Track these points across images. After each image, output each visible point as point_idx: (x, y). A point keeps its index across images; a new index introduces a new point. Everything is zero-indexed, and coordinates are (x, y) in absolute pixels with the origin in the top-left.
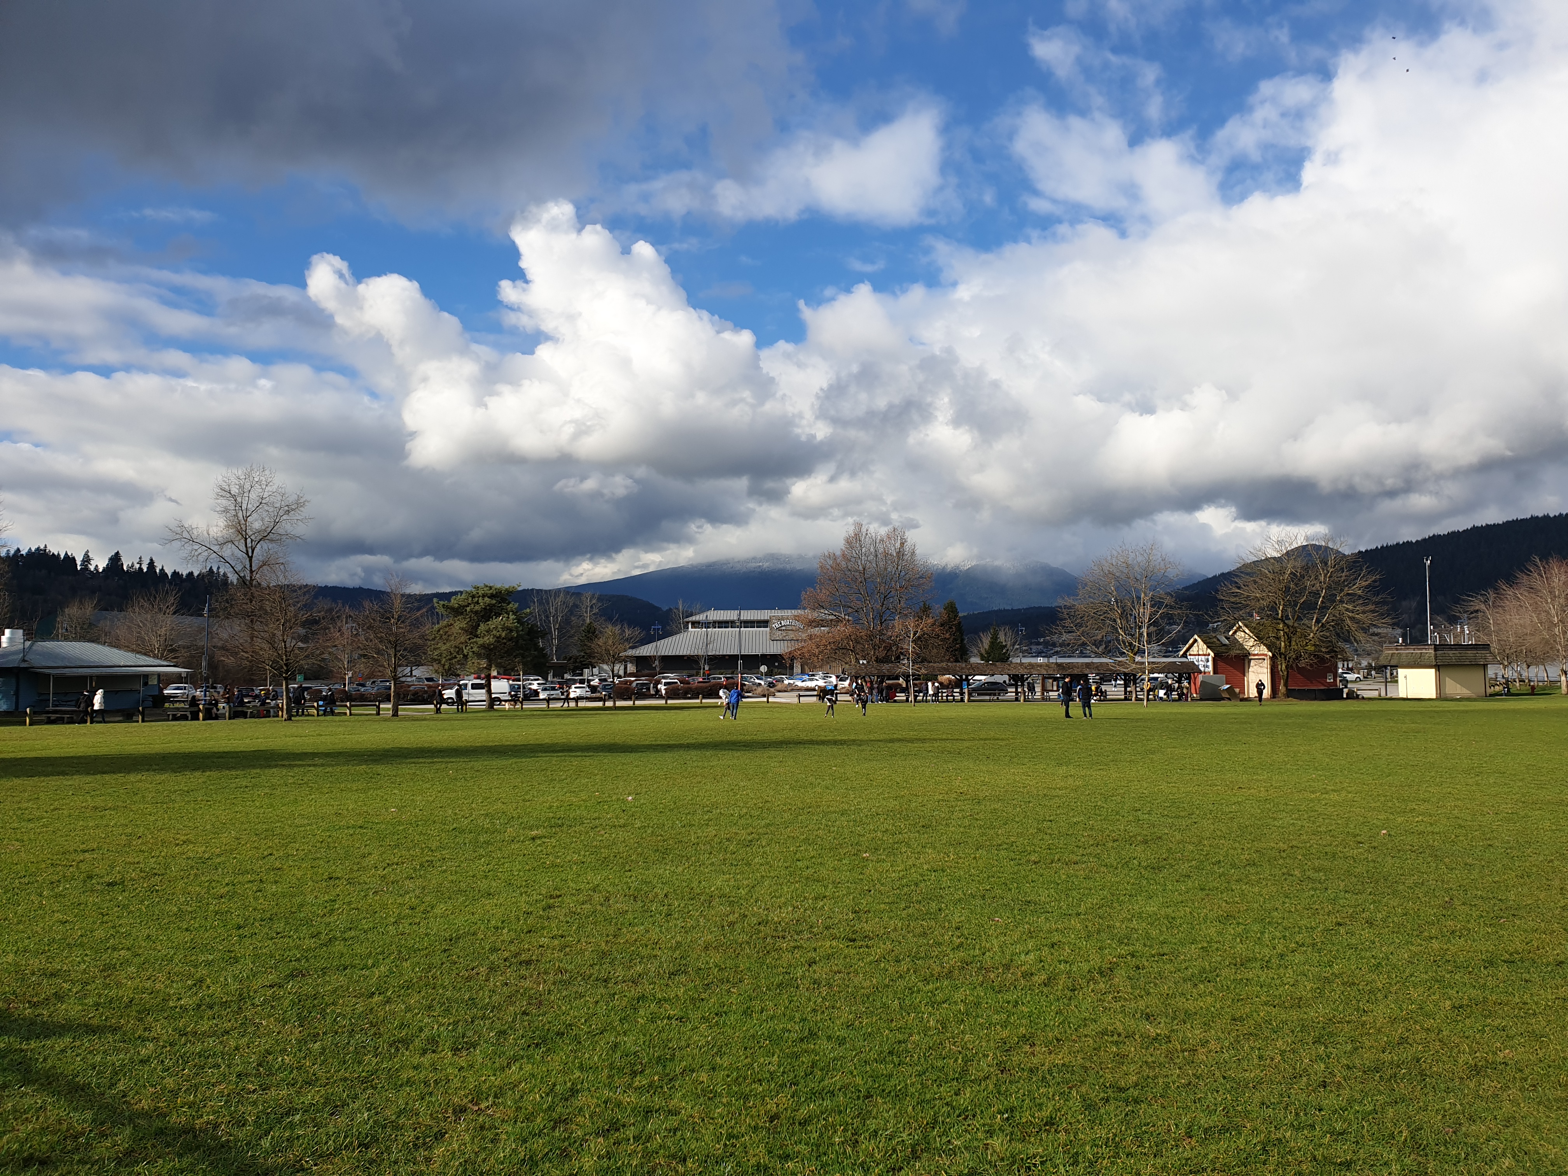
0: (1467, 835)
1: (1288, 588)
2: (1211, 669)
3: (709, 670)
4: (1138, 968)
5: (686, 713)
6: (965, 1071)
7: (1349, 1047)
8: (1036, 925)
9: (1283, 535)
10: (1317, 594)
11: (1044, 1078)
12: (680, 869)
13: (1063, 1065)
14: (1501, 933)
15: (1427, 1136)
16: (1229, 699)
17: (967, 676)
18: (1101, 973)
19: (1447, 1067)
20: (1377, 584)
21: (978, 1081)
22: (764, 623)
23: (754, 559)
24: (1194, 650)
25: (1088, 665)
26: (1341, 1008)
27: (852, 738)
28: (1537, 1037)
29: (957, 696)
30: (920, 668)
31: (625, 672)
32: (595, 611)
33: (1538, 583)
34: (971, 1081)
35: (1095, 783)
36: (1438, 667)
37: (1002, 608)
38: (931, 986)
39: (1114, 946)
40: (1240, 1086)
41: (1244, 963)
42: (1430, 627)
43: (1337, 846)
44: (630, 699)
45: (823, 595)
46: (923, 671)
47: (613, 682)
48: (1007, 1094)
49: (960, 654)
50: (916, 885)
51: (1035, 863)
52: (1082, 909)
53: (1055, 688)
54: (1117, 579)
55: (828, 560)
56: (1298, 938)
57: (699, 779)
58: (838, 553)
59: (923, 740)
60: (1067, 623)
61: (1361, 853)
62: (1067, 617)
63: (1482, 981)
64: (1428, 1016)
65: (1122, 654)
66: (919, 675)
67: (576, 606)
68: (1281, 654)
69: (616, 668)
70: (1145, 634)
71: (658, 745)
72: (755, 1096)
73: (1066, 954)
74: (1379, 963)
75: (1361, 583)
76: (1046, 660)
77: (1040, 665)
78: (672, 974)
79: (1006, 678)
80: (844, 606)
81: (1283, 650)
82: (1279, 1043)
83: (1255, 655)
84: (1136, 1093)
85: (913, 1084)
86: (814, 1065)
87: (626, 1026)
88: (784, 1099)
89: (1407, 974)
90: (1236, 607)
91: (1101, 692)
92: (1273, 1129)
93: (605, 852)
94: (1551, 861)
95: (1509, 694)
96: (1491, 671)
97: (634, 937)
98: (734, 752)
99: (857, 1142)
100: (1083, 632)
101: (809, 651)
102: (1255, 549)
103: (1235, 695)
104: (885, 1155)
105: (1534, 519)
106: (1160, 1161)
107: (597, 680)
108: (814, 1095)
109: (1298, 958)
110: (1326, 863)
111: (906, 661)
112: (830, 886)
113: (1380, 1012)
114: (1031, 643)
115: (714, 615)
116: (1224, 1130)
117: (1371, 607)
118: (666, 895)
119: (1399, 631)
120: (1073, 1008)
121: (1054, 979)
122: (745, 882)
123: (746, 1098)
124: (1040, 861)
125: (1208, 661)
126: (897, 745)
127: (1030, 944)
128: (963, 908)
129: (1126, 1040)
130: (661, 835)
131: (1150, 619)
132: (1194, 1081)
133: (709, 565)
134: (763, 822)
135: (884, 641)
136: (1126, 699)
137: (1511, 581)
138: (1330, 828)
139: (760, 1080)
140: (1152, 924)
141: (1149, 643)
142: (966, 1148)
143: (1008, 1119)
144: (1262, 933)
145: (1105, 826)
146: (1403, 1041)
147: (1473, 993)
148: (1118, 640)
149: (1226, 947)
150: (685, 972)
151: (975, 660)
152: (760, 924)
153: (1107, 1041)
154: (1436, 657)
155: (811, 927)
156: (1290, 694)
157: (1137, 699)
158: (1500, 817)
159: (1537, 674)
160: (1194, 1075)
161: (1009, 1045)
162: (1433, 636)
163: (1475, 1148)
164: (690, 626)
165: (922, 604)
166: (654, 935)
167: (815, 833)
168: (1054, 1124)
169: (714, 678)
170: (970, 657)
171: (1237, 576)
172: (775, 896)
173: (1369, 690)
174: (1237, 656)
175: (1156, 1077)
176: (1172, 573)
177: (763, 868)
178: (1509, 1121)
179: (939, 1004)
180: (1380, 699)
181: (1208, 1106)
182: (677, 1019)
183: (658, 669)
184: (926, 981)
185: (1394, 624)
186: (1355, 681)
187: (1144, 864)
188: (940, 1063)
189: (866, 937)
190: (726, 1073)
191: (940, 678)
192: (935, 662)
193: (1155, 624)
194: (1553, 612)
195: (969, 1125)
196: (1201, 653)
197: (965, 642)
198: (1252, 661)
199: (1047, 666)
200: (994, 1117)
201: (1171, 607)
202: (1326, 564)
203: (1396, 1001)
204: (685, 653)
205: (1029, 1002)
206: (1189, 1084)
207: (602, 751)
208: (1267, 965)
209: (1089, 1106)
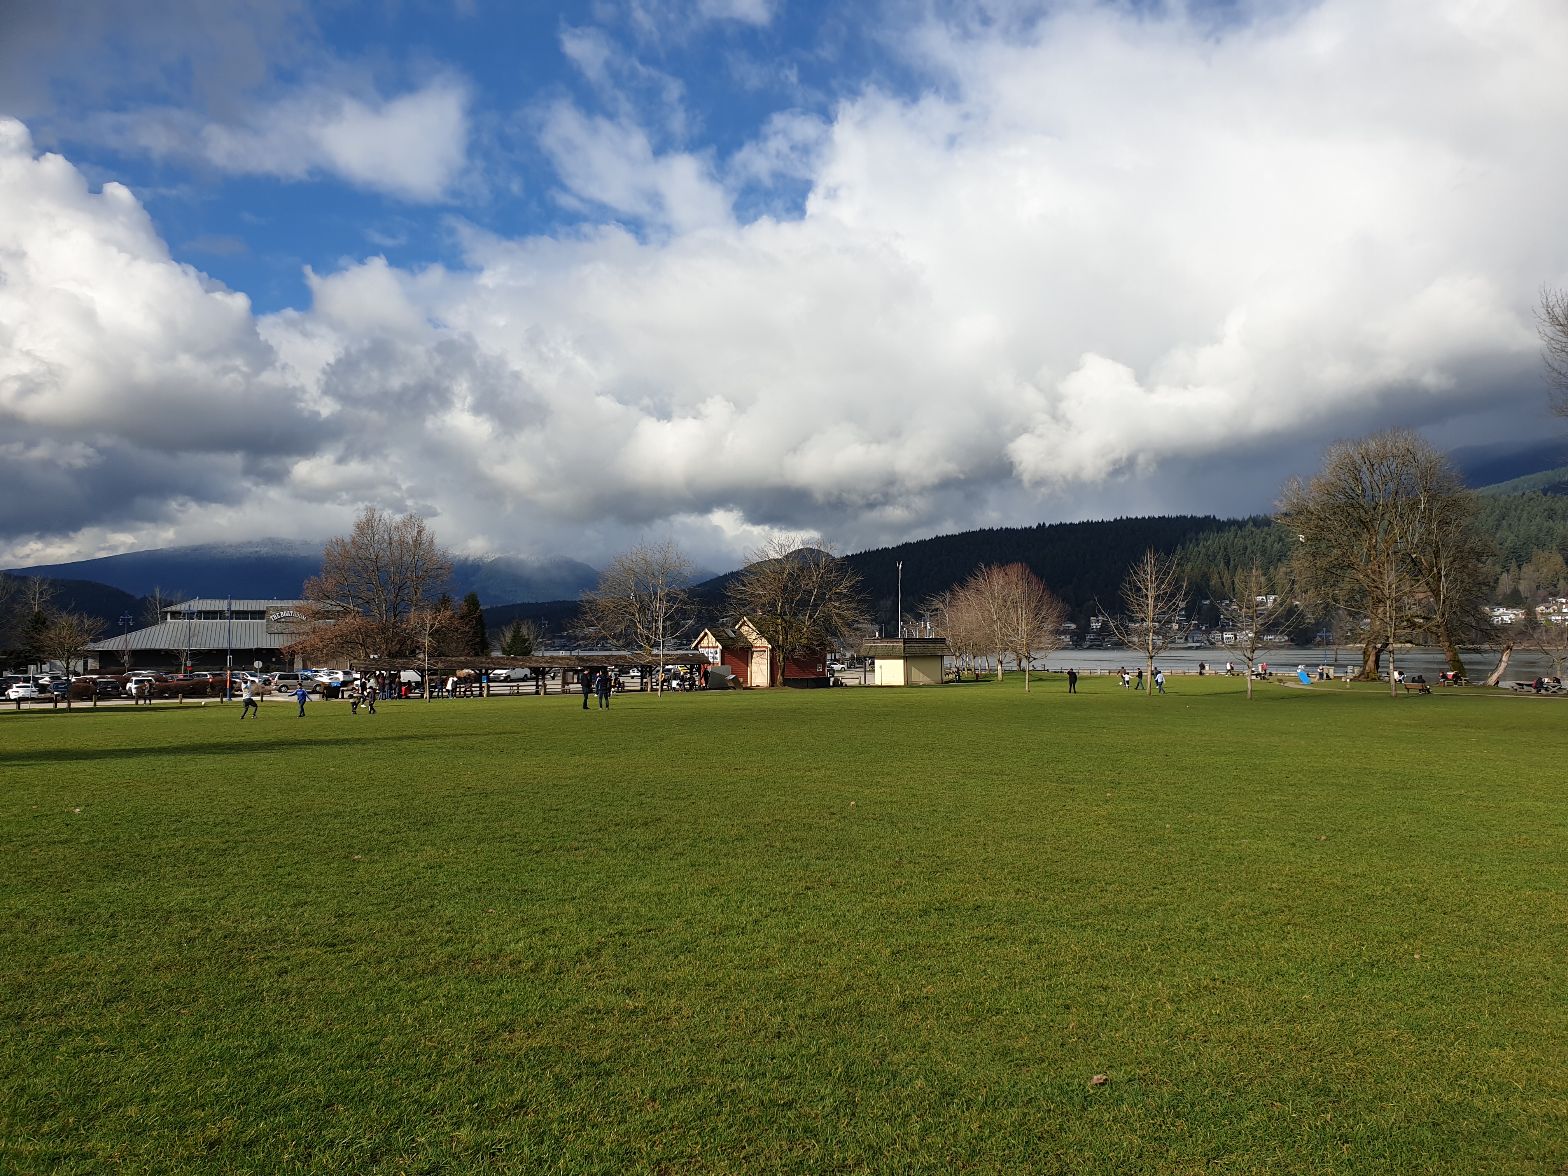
0: (918, 803)
1: (786, 587)
2: (719, 660)
3: (192, 666)
4: (624, 945)
5: (161, 714)
6: (438, 1065)
7: (804, 998)
8: (529, 913)
9: (783, 538)
10: (810, 593)
11: (519, 1063)
12: (134, 885)
13: (541, 1048)
14: (936, 885)
15: (858, 1070)
16: (734, 688)
17: (487, 670)
18: (588, 954)
19: (881, 1006)
20: (859, 584)
21: (450, 1074)
22: (260, 615)
23: (250, 543)
24: (705, 643)
25: (607, 658)
26: (801, 964)
27: (356, 736)
28: (954, 972)
29: (476, 691)
30: (437, 663)
31: (85, 669)
32: (47, 597)
33: (982, 586)
34: (443, 1075)
35: (605, 771)
36: (906, 658)
37: (526, 601)
38: (413, 984)
39: (604, 926)
40: (703, 1047)
41: (723, 931)
42: (901, 623)
43: (813, 818)
44: (90, 699)
45: (329, 584)
46: (440, 665)
47: (68, 680)
48: (479, 1084)
49: (481, 647)
50: (410, 883)
51: (537, 852)
52: (577, 894)
53: (575, 681)
54: (636, 574)
55: (335, 546)
56: (773, 904)
57: (168, 786)
58: (348, 540)
59: (435, 737)
60: (588, 617)
61: (833, 824)
62: (588, 610)
63: (917, 928)
64: (872, 963)
65: (640, 647)
66: (435, 670)
67: (19, 591)
68: (779, 646)
69: (72, 664)
70: (661, 628)
71: (121, 750)
72: (195, 1123)
73: (556, 939)
74: (838, 920)
75: (846, 583)
76: (568, 653)
77: (562, 659)
78: (108, 1002)
79: (527, 671)
80: (354, 597)
81: (781, 643)
82: (745, 1003)
83: (757, 647)
84: (608, 1066)
85: (380, 1086)
86: (270, 1078)
87: (39, 1066)
88: (229, 1123)
89: (859, 928)
90: (742, 603)
91: (619, 683)
92: (729, 1082)
93: (37, 873)
94: (979, 821)
95: (960, 681)
96: (948, 661)
97: (64, 965)
98: (216, 756)
99: (310, 1156)
100: (604, 625)
101: (311, 645)
102: (759, 550)
103: (740, 684)
104: (340, 1165)
105: (982, 531)
106: (623, 1127)
107: (47, 678)
108: (266, 1112)
109: (771, 922)
110: (804, 834)
111: (421, 656)
112: (313, 891)
113: (834, 963)
114: (555, 637)
115: (198, 605)
116: (686, 1089)
117: (854, 605)
118: (112, 915)
119: (877, 627)
120: (557, 990)
121: (542, 964)
122: (213, 894)
123: (182, 1127)
124: (541, 850)
125: (716, 653)
126: (405, 742)
127: (522, 933)
128: (457, 903)
129: (605, 1016)
130: (114, 850)
131: (665, 613)
132: (664, 1047)
133: (195, 549)
134: (243, 830)
135: (397, 634)
136: (642, 690)
137: (963, 584)
138: (810, 802)
139: (202, 1105)
140: (642, 902)
141: (664, 636)
142: (430, 1144)
143: (477, 1108)
144: (742, 902)
145: (609, 812)
146: (849, 988)
147: (909, 939)
148: (636, 633)
149: (709, 918)
150: (125, 998)
151: (497, 654)
152: (226, 937)
153: (586, 1019)
154: (904, 649)
155: (287, 935)
156: (787, 682)
157: (652, 690)
158: (944, 786)
159: (981, 664)
160: (665, 1042)
161: (487, 1035)
162: (903, 632)
163: (895, 1074)
164: (169, 616)
165: (441, 596)
166: (90, 961)
167: (302, 838)
168: (524, 1107)
169: (198, 675)
170: (491, 651)
171: (743, 574)
172: (248, 906)
173: (851, 678)
174: (742, 649)
175: (629, 1048)
176: (687, 571)
177: (236, 878)
178: (924, 1047)
179: (421, 1000)
180: (860, 686)
181: (674, 1070)
182: (107, 1051)
183: (127, 666)
184: (409, 979)
185: (872, 620)
186: (840, 671)
187: (642, 845)
188: (411, 1062)
189: (347, 941)
190: (162, 1102)
191: (459, 673)
192: (453, 656)
193: (671, 618)
194: (993, 611)
195: (436, 1120)
196: (710, 645)
197: (487, 635)
198: (755, 654)
199: (568, 658)
200: (463, 1108)
201: (685, 603)
202: (818, 565)
203: (847, 954)
204: (162, 648)
205: (513, 990)
206: (660, 1051)
207: (48, 759)
208: (743, 931)
209: (561, 1084)
